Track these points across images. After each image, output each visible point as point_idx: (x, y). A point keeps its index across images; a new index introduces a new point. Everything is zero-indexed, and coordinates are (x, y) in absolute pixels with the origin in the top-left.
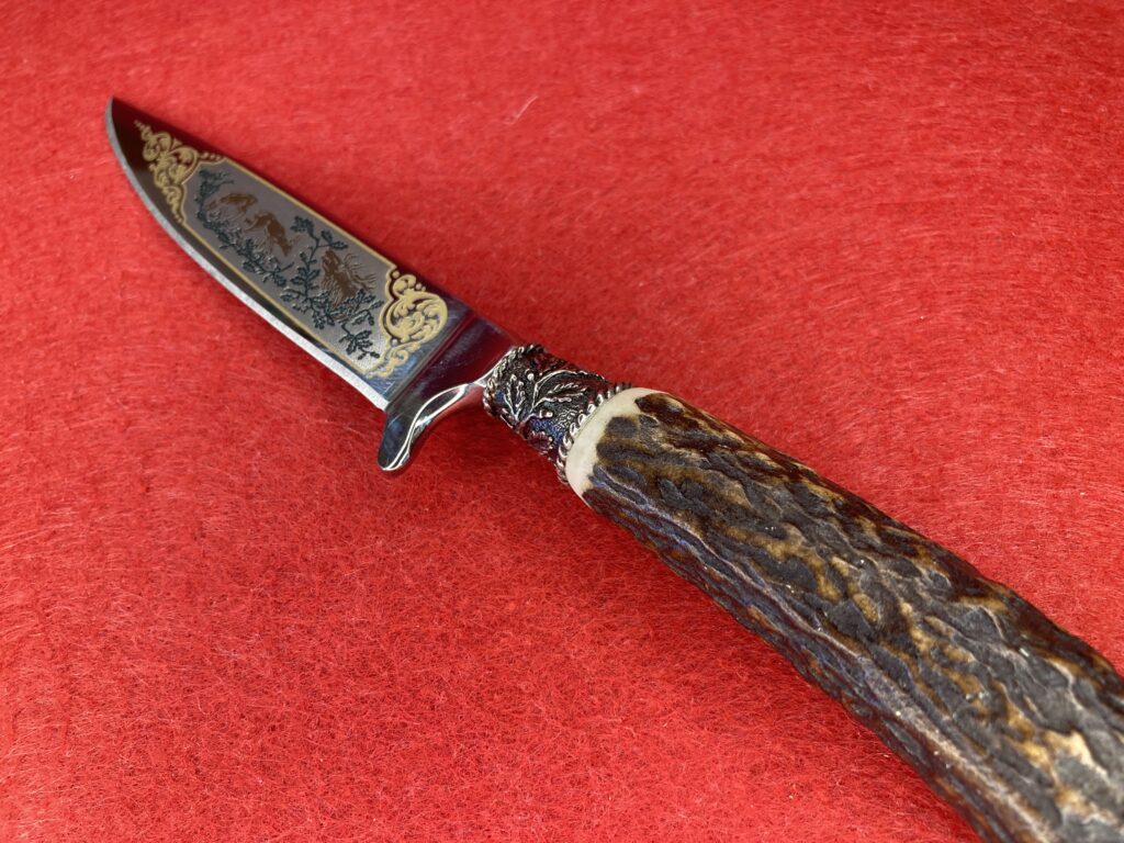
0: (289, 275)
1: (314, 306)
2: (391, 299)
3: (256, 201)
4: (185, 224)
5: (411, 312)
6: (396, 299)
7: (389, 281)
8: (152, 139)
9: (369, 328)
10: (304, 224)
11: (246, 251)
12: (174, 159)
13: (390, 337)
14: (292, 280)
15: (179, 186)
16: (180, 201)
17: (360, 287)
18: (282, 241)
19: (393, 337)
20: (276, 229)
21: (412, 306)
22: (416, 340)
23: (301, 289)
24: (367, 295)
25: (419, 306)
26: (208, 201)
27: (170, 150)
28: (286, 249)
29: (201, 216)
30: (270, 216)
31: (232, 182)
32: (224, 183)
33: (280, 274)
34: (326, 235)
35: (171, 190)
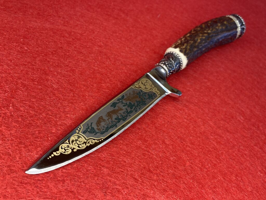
0: (129, 110)
1: (140, 105)
2: (141, 88)
3: (101, 117)
4: (104, 138)
5: (144, 85)
6: (141, 87)
7: (136, 88)
8: (61, 151)
9: (147, 94)
10: (114, 105)
11: (119, 120)
12: (75, 142)
13: (150, 90)
14: (131, 109)
15: (87, 140)
16: (94, 140)
17: (136, 94)
18: (118, 110)
19: (150, 89)
20: (114, 112)
21: (143, 85)
22: (151, 85)
23: (134, 107)
24: (138, 93)
25: (143, 83)
26: (97, 131)
27: (70, 144)
28: (121, 109)
29: (102, 133)
30: (108, 113)
31: (92, 123)
32: (91, 126)
33: (129, 112)
34: (118, 100)
35: (89, 143)
